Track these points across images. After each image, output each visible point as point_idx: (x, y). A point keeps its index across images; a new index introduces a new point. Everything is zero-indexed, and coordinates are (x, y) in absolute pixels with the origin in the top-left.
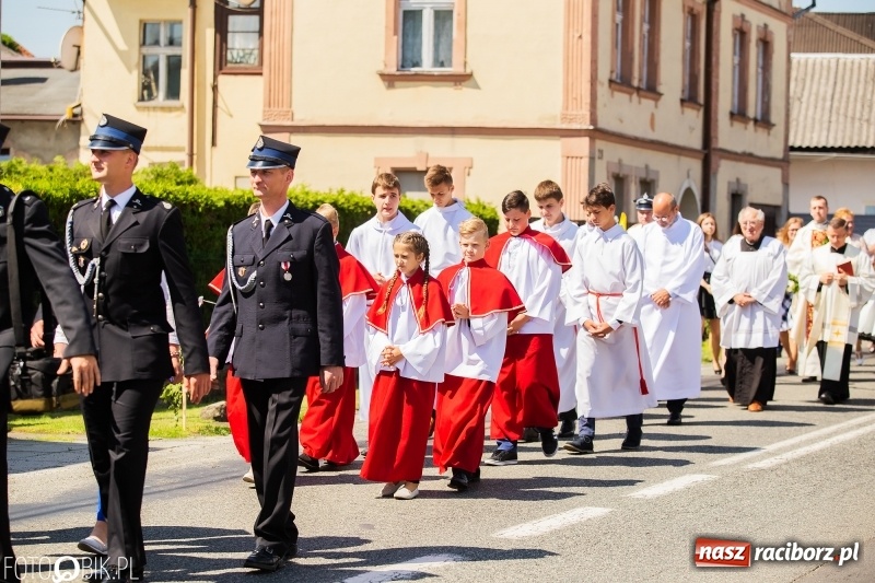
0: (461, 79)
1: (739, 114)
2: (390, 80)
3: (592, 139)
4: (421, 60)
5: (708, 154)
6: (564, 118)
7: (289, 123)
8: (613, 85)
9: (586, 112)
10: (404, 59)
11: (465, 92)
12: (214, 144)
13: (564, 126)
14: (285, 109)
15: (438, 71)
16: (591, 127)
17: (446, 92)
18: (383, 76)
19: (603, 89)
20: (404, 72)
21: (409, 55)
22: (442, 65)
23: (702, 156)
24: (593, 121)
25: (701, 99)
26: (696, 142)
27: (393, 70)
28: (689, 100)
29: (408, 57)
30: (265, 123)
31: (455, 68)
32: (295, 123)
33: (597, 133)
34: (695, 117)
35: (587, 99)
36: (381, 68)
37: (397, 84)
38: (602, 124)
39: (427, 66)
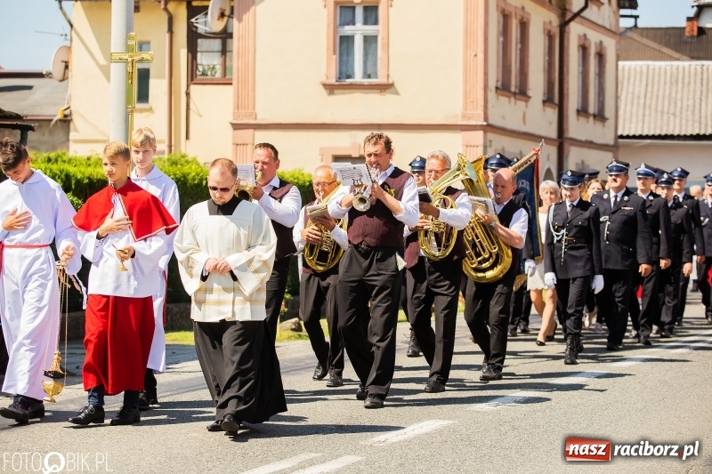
0: (385, 88)
1: (583, 111)
2: (331, 89)
3: (485, 132)
4: (354, 74)
5: (562, 142)
6: (464, 116)
7: (252, 122)
8: (499, 91)
9: (480, 112)
10: (341, 73)
11: (388, 97)
12: (187, 138)
13: (464, 123)
14: (250, 111)
15: (367, 81)
16: (485, 123)
17: (374, 97)
18: (325, 86)
19: (492, 94)
20: (341, 82)
21: (344, 69)
22: (369, 77)
23: (557, 144)
24: (486, 119)
25: (556, 100)
26: (553, 134)
27: (333, 81)
28: (548, 101)
29: (344, 72)
30: (235, 122)
31: (381, 80)
32: (259, 121)
33: (489, 128)
34: (552, 113)
35: (481, 102)
36: (324, 79)
37: (336, 91)
38: (492, 121)
39: (358, 78)
